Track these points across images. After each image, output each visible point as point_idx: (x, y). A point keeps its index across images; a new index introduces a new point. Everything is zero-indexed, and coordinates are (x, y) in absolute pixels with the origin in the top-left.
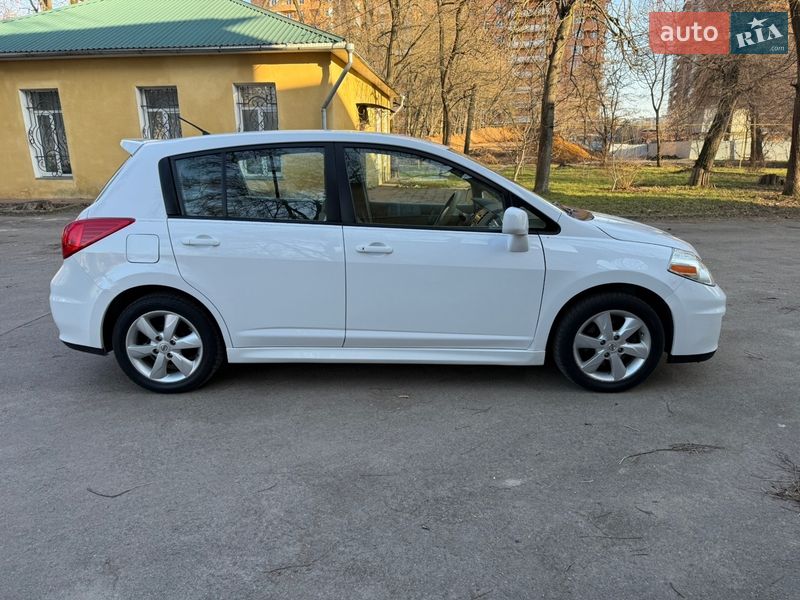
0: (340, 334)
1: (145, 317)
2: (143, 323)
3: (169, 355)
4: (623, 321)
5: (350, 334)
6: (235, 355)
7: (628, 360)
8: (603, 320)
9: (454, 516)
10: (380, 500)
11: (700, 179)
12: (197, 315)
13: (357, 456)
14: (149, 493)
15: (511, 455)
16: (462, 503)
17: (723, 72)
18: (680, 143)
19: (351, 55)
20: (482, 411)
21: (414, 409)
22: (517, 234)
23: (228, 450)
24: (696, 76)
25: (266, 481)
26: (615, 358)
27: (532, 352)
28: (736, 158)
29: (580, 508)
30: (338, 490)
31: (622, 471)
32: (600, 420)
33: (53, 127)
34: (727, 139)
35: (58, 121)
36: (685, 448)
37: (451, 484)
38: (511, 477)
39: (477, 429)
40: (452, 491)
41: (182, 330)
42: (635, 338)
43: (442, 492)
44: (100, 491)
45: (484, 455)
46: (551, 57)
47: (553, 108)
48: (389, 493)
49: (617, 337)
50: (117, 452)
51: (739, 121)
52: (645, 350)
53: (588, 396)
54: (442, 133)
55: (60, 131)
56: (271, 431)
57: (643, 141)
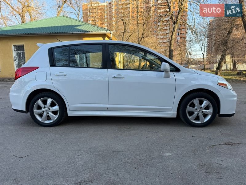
0: (106, 106)
1: (41, 100)
2: (40, 102)
3: (48, 113)
4: (203, 102)
5: (110, 106)
6: (70, 113)
7: (205, 116)
8: (196, 101)
9: (147, 165)
10: (119, 159)
11: (218, 73)
12: (58, 99)
13: (111, 145)
14: (35, 156)
15: (167, 146)
16: (150, 161)
17: (223, 42)
18: (210, 65)
19: (112, 35)
20: (155, 132)
21: (131, 132)
22: (166, 71)
23: (65, 143)
24: (215, 44)
25: (78, 153)
26: (201, 115)
27: (172, 113)
28: (228, 69)
29: (194, 163)
30: (104, 156)
31: (208, 151)
32: (197, 135)
33: (22, 56)
34: (225, 63)
35: (23, 54)
36: (229, 144)
37: (146, 155)
38: (167, 152)
39: (154, 138)
40: (146, 157)
41: (53, 105)
42: (207, 108)
43: (142, 157)
44: (18, 156)
45: (157, 146)
46: (171, 36)
47: (172, 51)
48: (123, 157)
49: (201, 108)
50: (26, 144)
51: (228, 58)
52: (211, 112)
53: (192, 128)
54: (139, 62)
55: (24, 57)
56: (81, 138)
57: (200, 65)
